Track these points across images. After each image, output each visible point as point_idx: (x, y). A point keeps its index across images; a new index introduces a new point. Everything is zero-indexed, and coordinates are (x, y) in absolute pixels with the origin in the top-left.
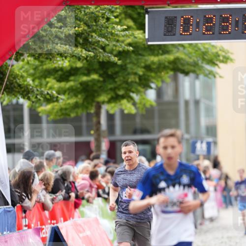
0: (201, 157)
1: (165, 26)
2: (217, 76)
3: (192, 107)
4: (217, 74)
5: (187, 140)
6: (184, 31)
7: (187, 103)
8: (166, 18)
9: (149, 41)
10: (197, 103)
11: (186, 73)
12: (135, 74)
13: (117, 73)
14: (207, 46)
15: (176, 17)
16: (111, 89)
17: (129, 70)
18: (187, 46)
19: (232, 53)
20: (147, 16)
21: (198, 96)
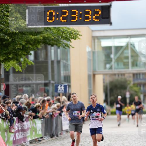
0: (61, 94)
2: (70, 47)
3: (55, 65)
4: (70, 45)
21: (59, 59)
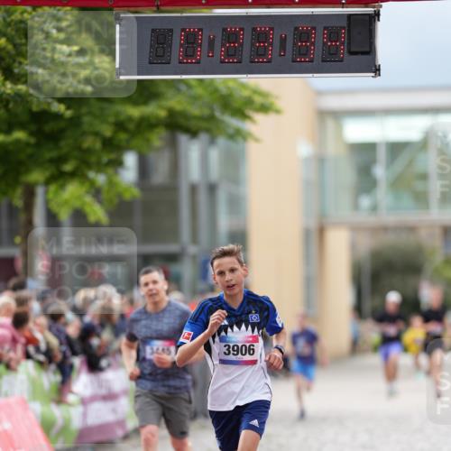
1: (151, 46)
5: (194, 257)
6: (187, 56)
7: (194, 189)
8: (153, 31)
9: (121, 74)
10: (212, 188)
11: (193, 134)
12: (97, 134)
13: (62, 131)
14: (231, 84)
15: (171, 30)
16: (52, 161)
17: (86, 127)
18: (194, 83)
19: (277, 97)
20: (118, 27)
